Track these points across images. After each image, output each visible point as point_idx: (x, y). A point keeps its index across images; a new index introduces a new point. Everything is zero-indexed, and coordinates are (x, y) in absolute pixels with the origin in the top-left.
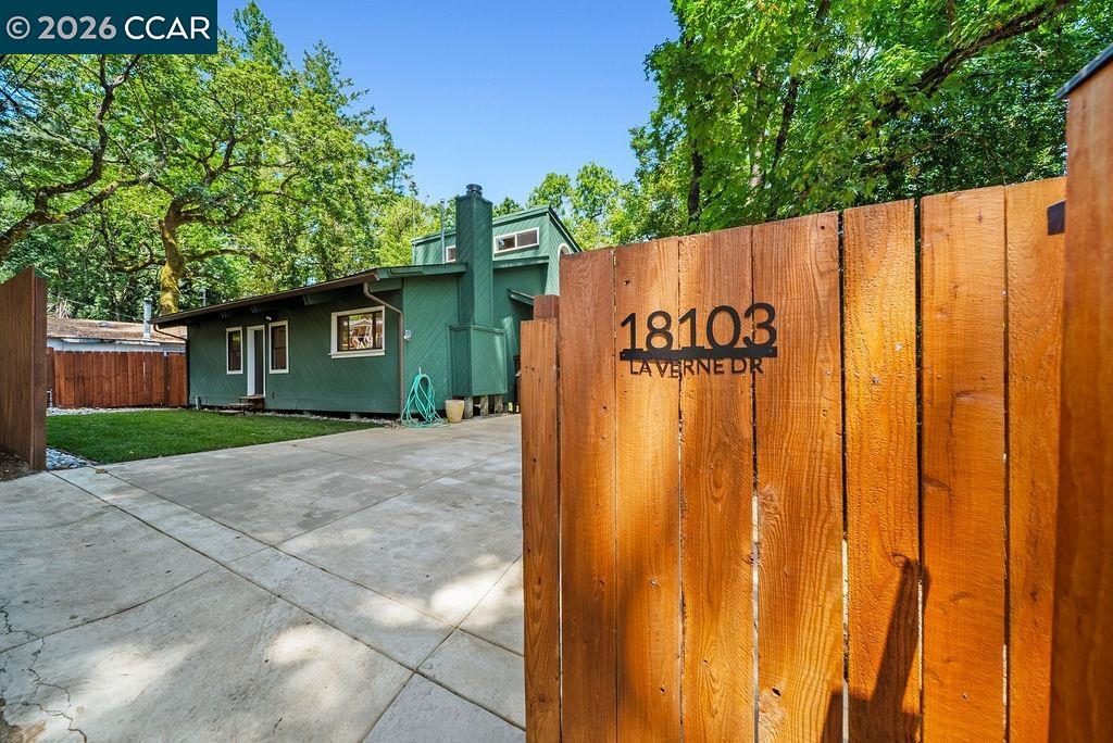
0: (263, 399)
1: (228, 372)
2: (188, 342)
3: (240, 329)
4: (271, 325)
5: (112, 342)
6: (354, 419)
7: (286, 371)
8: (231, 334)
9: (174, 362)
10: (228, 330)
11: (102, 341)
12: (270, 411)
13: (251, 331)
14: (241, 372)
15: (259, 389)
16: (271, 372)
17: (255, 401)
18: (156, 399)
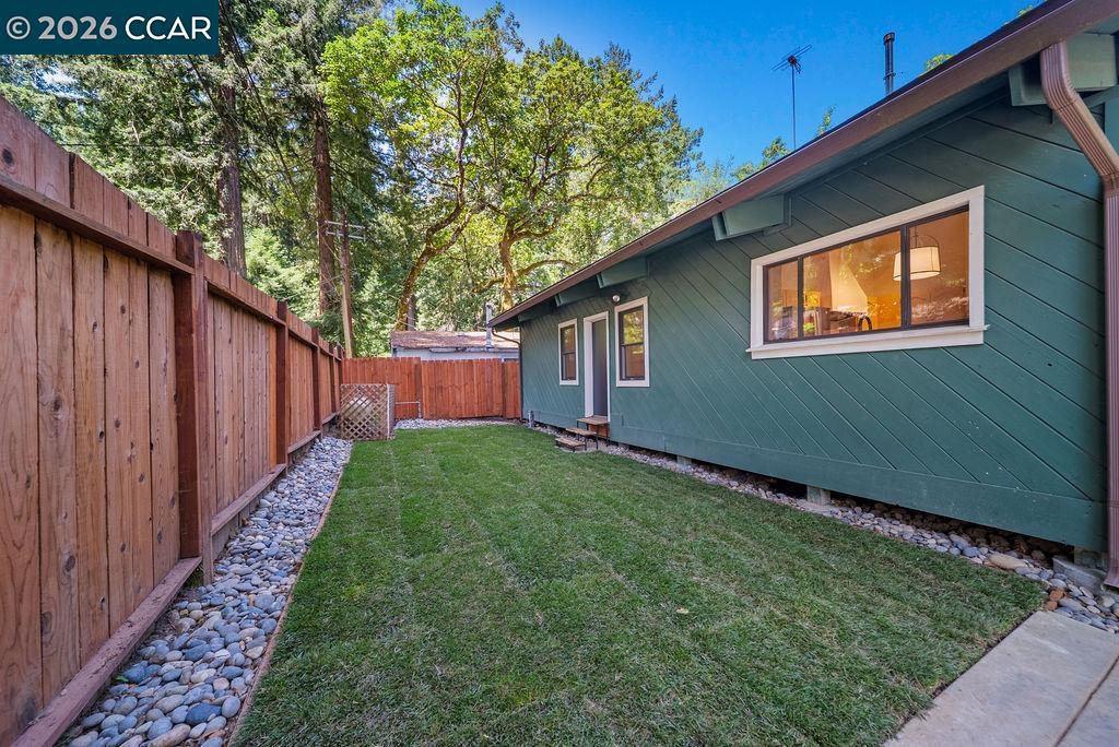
0: (606, 425)
1: (562, 383)
2: (520, 345)
3: (574, 322)
4: (617, 309)
5: (464, 350)
6: (816, 506)
7: (645, 383)
8: (563, 330)
9: (509, 368)
10: (561, 326)
11: (457, 350)
12: (616, 444)
13: (588, 322)
14: (576, 383)
15: (601, 408)
16: (619, 383)
17: (597, 427)
18: (496, 410)
